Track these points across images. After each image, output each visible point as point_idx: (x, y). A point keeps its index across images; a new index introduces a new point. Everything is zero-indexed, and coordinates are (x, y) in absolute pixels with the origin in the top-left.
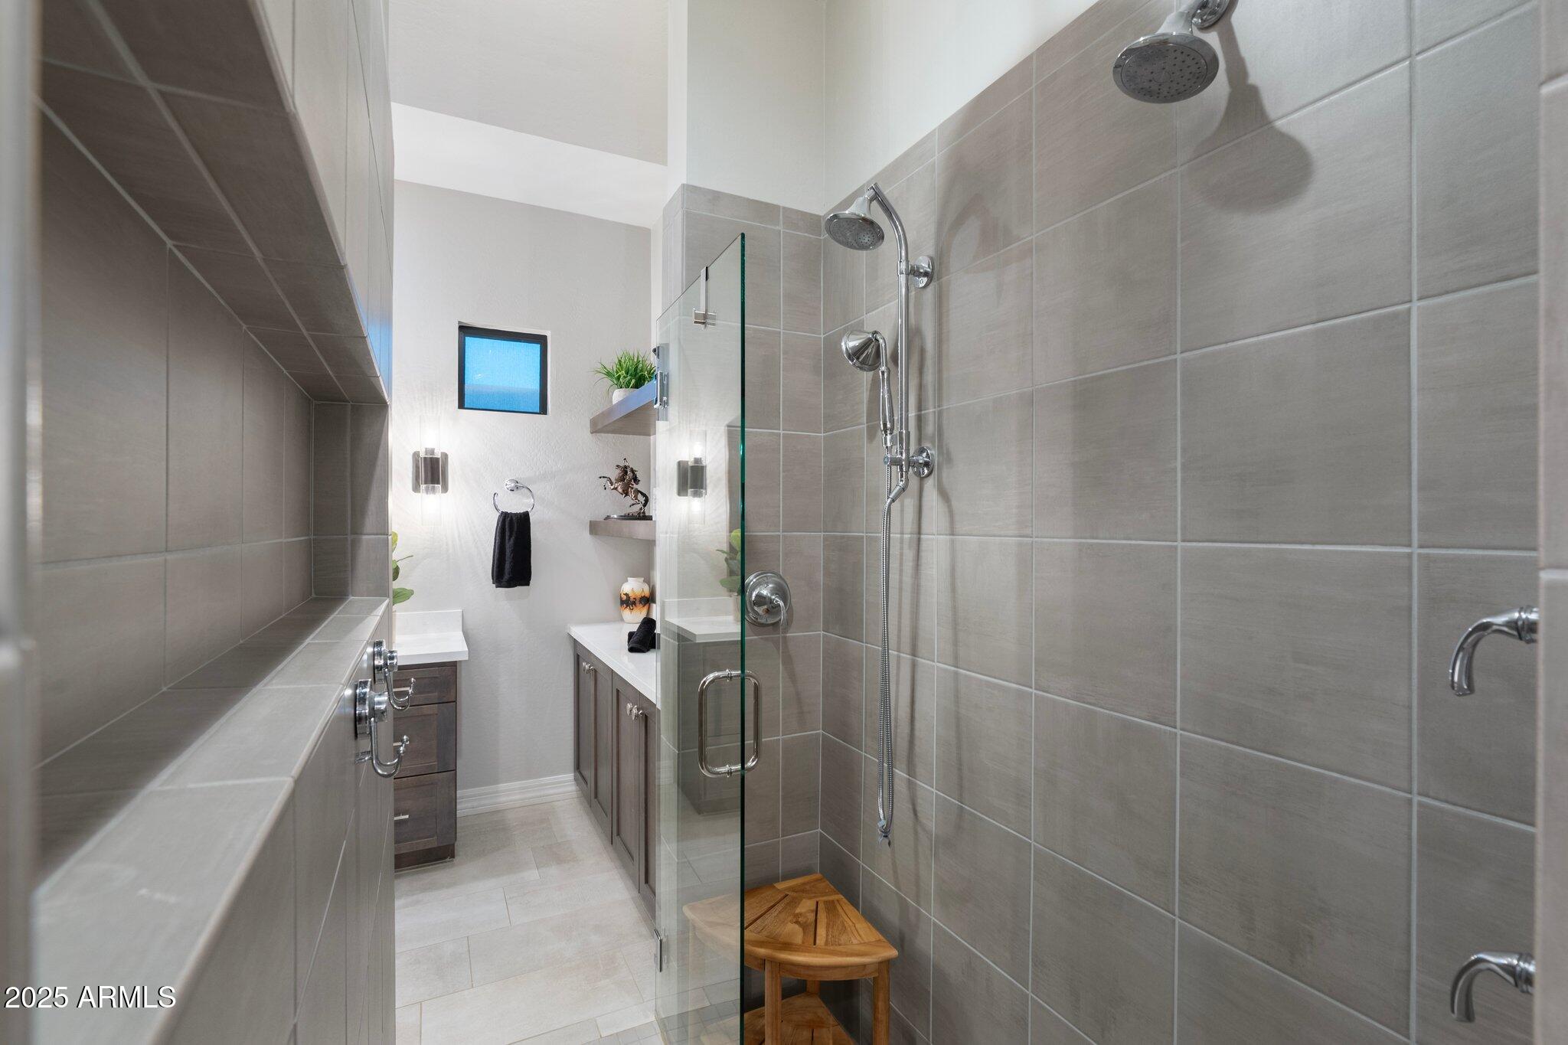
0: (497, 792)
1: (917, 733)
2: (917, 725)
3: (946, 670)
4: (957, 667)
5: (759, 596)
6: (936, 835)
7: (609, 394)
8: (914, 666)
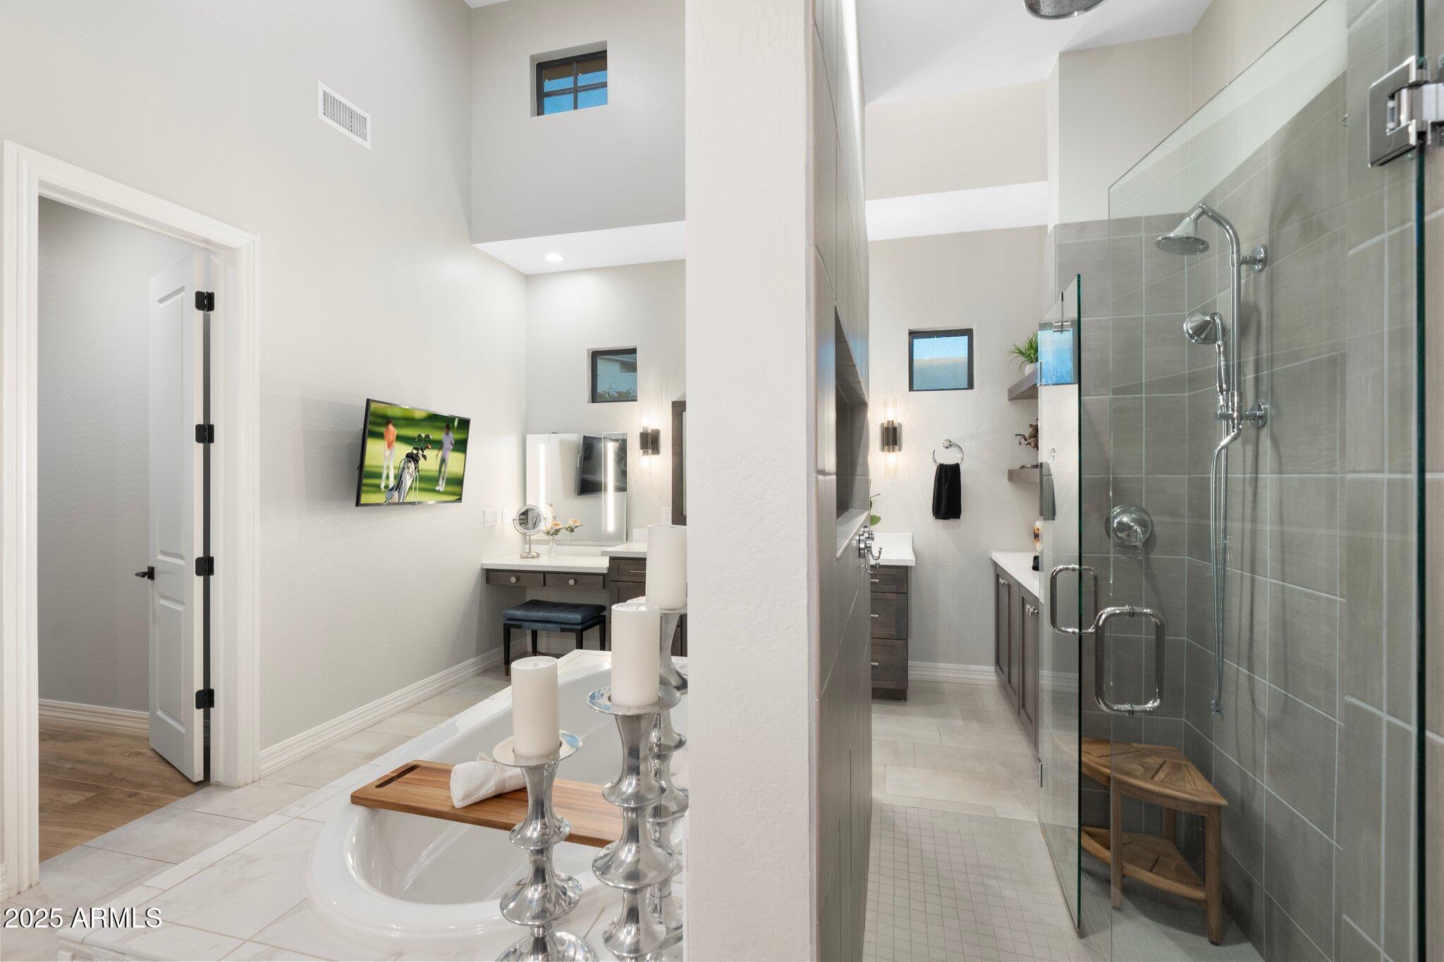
0: (936, 668)
1: (1255, 637)
2: (1255, 630)
3: (1274, 584)
4: (1284, 582)
5: (1120, 523)
6: (1268, 718)
7: (1021, 368)
8: (1253, 581)
